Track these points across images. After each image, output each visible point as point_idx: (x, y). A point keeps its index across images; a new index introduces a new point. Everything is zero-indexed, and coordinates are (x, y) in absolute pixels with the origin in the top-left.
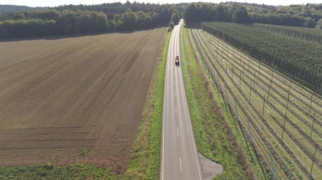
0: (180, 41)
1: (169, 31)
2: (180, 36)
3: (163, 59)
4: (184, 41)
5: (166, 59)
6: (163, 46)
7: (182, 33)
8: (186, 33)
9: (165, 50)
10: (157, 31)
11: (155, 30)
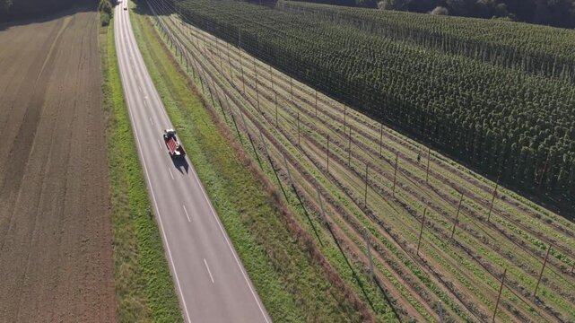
0: (143, 54)
1: (105, 24)
2: (137, 37)
3: (120, 117)
4: (151, 52)
5: (127, 115)
6: (105, 71)
7: (137, 28)
8: (147, 27)
9: (112, 85)
10: (72, 23)
11: (67, 19)
